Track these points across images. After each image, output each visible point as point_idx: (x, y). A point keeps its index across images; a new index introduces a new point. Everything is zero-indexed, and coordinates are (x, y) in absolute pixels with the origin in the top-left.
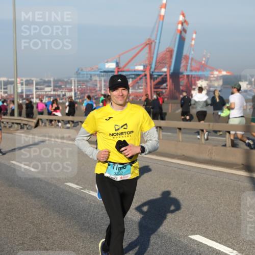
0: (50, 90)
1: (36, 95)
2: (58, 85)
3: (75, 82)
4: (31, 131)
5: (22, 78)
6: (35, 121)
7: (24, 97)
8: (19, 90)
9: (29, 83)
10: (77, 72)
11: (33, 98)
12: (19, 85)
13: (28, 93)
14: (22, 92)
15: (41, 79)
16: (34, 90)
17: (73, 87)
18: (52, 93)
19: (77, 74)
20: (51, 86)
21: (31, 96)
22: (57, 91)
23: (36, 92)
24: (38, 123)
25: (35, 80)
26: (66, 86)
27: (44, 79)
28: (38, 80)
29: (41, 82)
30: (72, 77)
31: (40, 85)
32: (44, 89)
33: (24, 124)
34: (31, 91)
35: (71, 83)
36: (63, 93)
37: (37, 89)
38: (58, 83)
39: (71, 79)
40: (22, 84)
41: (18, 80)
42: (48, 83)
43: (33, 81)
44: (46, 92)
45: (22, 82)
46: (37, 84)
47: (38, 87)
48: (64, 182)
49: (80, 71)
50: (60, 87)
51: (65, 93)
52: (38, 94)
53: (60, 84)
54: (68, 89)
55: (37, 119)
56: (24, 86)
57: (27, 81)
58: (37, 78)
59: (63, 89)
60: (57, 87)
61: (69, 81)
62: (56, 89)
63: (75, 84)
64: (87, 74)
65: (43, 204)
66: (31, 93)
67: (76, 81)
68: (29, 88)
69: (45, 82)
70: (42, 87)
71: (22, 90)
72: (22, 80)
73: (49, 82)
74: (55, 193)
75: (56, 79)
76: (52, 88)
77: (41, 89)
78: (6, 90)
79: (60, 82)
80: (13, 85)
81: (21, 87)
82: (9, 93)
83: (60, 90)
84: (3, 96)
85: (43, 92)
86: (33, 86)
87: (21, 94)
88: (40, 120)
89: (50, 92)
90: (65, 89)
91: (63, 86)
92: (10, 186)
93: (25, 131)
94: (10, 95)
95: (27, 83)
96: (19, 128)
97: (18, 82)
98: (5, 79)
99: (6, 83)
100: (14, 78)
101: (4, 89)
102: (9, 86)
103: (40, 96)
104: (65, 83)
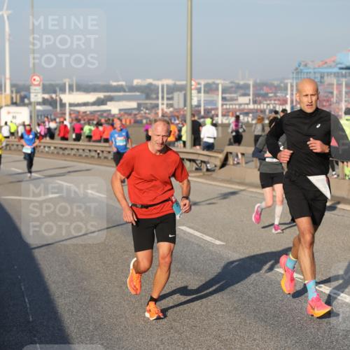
0: (248, 102)
1: (223, 109)
2: (262, 92)
3: (292, 86)
4: (214, 175)
5: (199, 81)
6: (221, 156)
7: (202, 113)
8: (195, 102)
9: (210, 89)
10: (297, 69)
11: (217, 116)
12: (194, 92)
13: (209, 107)
14: (199, 106)
15: (232, 82)
16: (220, 102)
17: (288, 97)
18: (251, 106)
19: (298, 73)
20: (249, 95)
21: (213, 112)
22: (260, 103)
23: (222, 105)
24: (226, 159)
25: (221, 84)
26: (275, 93)
27: (237, 81)
28: (227, 83)
29: (232, 87)
30: (288, 79)
31: (230, 93)
32: (237, 100)
33: (202, 162)
34: (214, 102)
35: (286, 89)
36: (272, 107)
37: (224, 99)
38: (262, 89)
39: (286, 81)
40: (199, 91)
41: (193, 83)
42: (243, 90)
43: (218, 85)
44: (240, 105)
45: (199, 86)
46: (224, 91)
47: (227, 95)
48: (274, 267)
49: (301, 67)
50: (265, 96)
51: (275, 107)
52: (227, 109)
53: (265, 90)
54: (279, 100)
55: (225, 152)
56: (202, 94)
57: (207, 85)
58: (224, 80)
60: (259, 96)
61: (282, 85)
62: (259, 99)
63: (292, 90)
64: (315, 73)
65: (236, 305)
66: (214, 107)
67: (294, 85)
68: (211, 97)
69: (239, 87)
70: (234, 95)
71: (199, 101)
72: (199, 84)
73: (247, 87)
74: (257, 285)
75: (258, 81)
76: (251, 97)
77: (232, 99)
78: (171, 102)
79: (265, 88)
80: (183, 92)
81: (198, 97)
82: (176, 106)
83: (265, 102)
84: (166, 113)
85: (235, 104)
86: (218, 95)
87: (196, 108)
88: (229, 155)
89: (247, 104)
90: (275, 100)
91: (271, 95)
92: (179, 271)
93: (204, 174)
94: (178, 110)
95: (206, 89)
96: (194, 169)
97: (193, 87)
98: (170, 82)
99: (172, 90)
100: (187, 81)
101: (168, 99)
102: (176, 95)
103: (229, 112)
104: (274, 89)
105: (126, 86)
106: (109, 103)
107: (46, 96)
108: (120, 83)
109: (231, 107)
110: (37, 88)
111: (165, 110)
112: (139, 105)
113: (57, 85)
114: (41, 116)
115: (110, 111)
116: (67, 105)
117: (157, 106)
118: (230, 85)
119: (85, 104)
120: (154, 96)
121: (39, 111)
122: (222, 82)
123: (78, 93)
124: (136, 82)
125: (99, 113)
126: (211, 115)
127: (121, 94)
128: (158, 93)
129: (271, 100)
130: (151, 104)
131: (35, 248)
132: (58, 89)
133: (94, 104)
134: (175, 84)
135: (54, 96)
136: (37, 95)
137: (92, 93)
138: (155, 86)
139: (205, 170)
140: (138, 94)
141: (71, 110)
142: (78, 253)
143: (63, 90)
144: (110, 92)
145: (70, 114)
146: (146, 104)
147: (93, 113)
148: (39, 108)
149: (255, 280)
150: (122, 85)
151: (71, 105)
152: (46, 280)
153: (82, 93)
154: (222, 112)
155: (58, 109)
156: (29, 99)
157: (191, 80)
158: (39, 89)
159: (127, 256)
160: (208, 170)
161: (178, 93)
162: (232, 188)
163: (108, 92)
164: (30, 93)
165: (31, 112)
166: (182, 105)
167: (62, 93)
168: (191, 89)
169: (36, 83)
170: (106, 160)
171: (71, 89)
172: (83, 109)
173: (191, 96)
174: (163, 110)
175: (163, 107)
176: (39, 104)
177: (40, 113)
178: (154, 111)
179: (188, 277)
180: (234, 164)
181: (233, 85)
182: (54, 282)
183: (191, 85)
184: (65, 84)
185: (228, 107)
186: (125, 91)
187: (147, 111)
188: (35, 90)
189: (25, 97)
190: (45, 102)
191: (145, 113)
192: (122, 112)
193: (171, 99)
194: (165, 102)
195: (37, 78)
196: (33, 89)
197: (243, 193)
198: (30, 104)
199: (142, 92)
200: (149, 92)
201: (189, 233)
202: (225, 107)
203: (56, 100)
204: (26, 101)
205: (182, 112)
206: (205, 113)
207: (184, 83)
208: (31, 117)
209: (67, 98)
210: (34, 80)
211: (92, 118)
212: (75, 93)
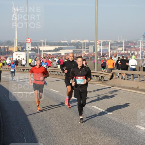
0: (122, 50)
1: (110, 53)
2: (128, 45)
4: (107, 82)
5: (101, 41)
6: (110, 74)
8: (98, 50)
9: (105, 44)
10: (144, 35)
12: (98, 46)
13: (105, 52)
14: (100, 52)
16: (109, 50)
17: (140, 47)
18: (123, 52)
19: (144, 37)
20: (122, 47)
21: (106, 54)
22: (127, 50)
23: (111, 51)
24: (113, 76)
25: (110, 42)
26: (134, 46)
27: (117, 41)
28: (113, 42)
29: (114, 43)
32: (117, 49)
33: (102, 77)
34: (107, 50)
35: (139, 44)
36: (132, 52)
37: (111, 48)
39: (139, 41)
40: (100, 45)
42: (120, 44)
44: (119, 51)
45: (100, 43)
46: (111, 45)
47: (113, 47)
48: (135, 125)
50: (130, 47)
51: (134, 52)
52: (112, 53)
53: (130, 44)
54: (136, 49)
55: (112, 73)
56: (102, 46)
57: (103, 42)
58: (111, 40)
59: (132, 48)
60: (127, 48)
61: (137, 42)
65: (118, 142)
66: (107, 52)
67: (143, 42)
68: (105, 48)
69: (118, 43)
70: (115, 47)
71: (100, 50)
72: (100, 42)
73: (121, 43)
74: (127, 133)
75: (126, 41)
76: (123, 48)
77: (115, 49)
78: (88, 50)
79: (129, 43)
80: (93, 46)
81: (100, 48)
82: (90, 52)
83: (130, 50)
84: (86, 54)
85: (116, 51)
86: (109, 47)
87: (99, 53)
88: (114, 74)
89: (122, 51)
90: (134, 49)
91: (132, 47)
92: (92, 126)
93: (103, 82)
94: (91, 54)
95: (103, 44)
96: (98, 80)
97: (98, 43)
98: (87, 41)
99: (88, 44)
100: (95, 41)
101: (86, 48)
102: (90, 47)
103: (113, 54)
104: (133, 44)
105: (68, 43)
106: (60, 50)
107: (33, 47)
108: (65, 42)
109: (114, 52)
110: (29, 44)
111: (85, 53)
112: (74, 51)
113: (38, 43)
114: (31, 56)
115: (61, 54)
116: (42, 51)
117: (82, 51)
118: (114, 42)
119: (50, 51)
120: (81, 47)
121: (30, 54)
122: (110, 41)
123: (47, 46)
124: (72, 41)
125: (56, 55)
126: (105, 56)
127: (66, 46)
128: (82, 46)
129: (132, 49)
130: (79, 51)
131: (28, 115)
132: (38, 44)
133: (54, 51)
134: (89, 42)
135: (36, 47)
136: (29, 47)
137: (53, 46)
138: (81, 42)
139: (103, 80)
140: (73, 46)
141: (44, 54)
142: (47, 117)
143: (40, 45)
144: (61, 46)
145: (43, 55)
146: (77, 51)
147: (53, 55)
148: (30, 52)
149: (126, 131)
150: (66, 42)
151: (44, 51)
152: (33, 129)
153: (49, 46)
154: (110, 55)
155: (38, 53)
156: (26, 48)
157: (97, 40)
158: (30, 44)
159: (69, 119)
160: (104, 80)
161: (91, 46)
162: (115, 89)
163: (60, 45)
164: (26, 46)
165: (26, 54)
166: (92, 51)
167: (40, 46)
168: (97, 45)
169: (29, 42)
170: (59, 76)
171: (44, 44)
172: (49, 53)
173: (97, 48)
174: (84, 53)
175: (84, 52)
176: (30, 51)
177: (30, 55)
178: (80, 54)
179: (96, 129)
180: (116, 78)
181: (115, 42)
182: (37, 131)
183: (97, 43)
184: (41, 42)
185: (113, 52)
186: (67, 45)
187: (77, 54)
188: (28, 45)
189: (24, 48)
190: (32, 50)
191: (76, 55)
192: (66, 55)
193: (88, 48)
194: (85, 50)
195: (29, 40)
196: (27, 44)
197: (120, 91)
198: (26, 51)
199: (75, 46)
200: (78, 45)
201: (96, 109)
202: (112, 52)
203: (37, 49)
204: (24, 50)
205: (93, 55)
206: (102, 55)
207: (94, 41)
208: (26, 57)
209: (42, 48)
210: (28, 40)
211: (53, 57)
212: (45, 46)
